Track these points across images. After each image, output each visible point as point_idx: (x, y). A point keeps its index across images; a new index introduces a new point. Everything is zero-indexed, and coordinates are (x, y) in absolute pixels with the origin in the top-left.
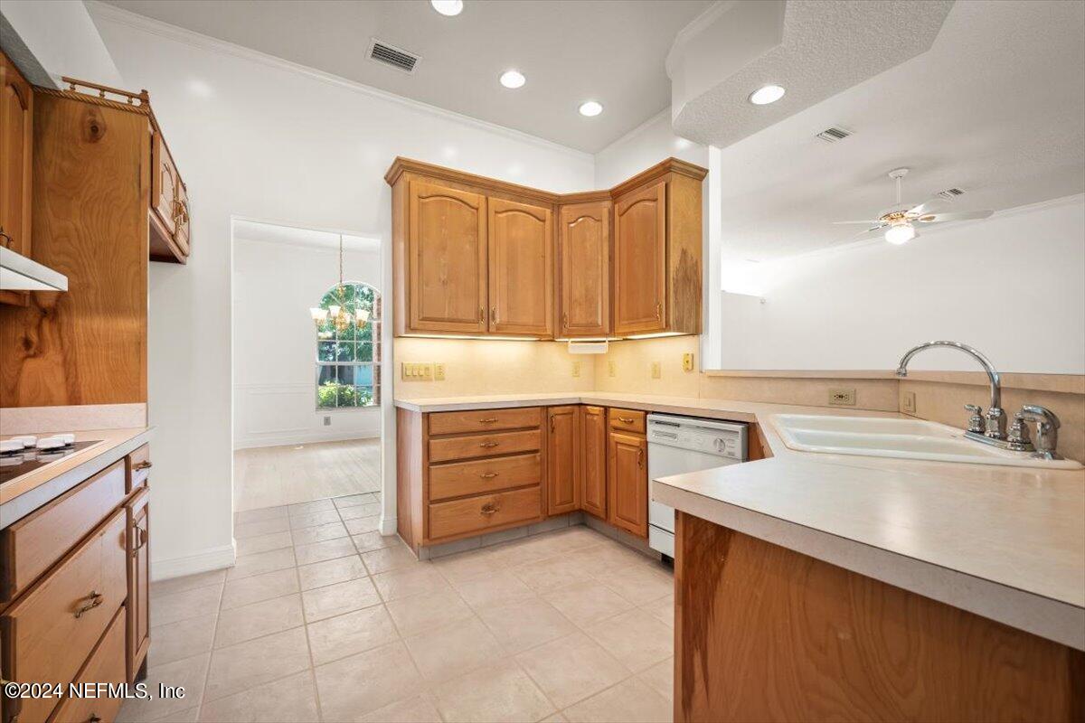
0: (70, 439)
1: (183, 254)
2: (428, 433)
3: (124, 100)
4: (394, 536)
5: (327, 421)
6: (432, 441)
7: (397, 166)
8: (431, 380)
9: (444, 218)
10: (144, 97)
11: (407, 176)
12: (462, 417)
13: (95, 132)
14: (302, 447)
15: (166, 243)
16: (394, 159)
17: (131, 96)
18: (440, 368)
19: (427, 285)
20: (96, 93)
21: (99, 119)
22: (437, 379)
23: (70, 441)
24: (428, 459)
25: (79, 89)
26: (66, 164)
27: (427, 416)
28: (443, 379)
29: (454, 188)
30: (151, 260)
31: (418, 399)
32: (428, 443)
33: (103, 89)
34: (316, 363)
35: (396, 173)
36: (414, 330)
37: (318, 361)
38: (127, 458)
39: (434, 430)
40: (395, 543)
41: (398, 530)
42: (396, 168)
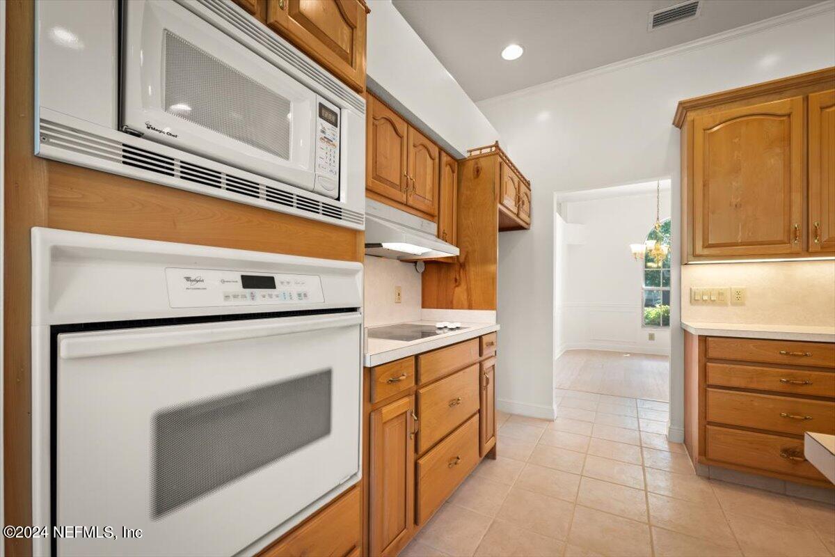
0: (459, 325)
1: (527, 224)
2: (705, 355)
3: (488, 150)
4: (681, 444)
5: (652, 337)
6: (708, 364)
7: (681, 109)
8: (726, 305)
9: (737, 140)
10: (497, 145)
11: (691, 115)
12: (751, 345)
13: (478, 171)
14: (628, 355)
15: (514, 220)
16: (676, 105)
17: (491, 147)
18: (738, 293)
19: (713, 213)
20: (478, 152)
21: (479, 165)
22: (734, 304)
23: (459, 326)
24: (706, 381)
25: (484, 151)
26: (469, 193)
27: (704, 339)
28: (742, 304)
29: (754, 104)
30: (499, 231)
31: (700, 322)
32: (705, 365)
33: (481, 149)
34: (643, 289)
35: (681, 116)
36: (697, 256)
37: (644, 286)
38: (480, 337)
39: (712, 354)
40: (679, 451)
41: (685, 441)
42: (680, 112)
